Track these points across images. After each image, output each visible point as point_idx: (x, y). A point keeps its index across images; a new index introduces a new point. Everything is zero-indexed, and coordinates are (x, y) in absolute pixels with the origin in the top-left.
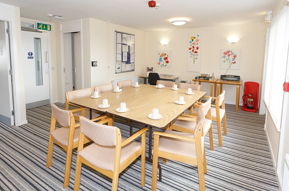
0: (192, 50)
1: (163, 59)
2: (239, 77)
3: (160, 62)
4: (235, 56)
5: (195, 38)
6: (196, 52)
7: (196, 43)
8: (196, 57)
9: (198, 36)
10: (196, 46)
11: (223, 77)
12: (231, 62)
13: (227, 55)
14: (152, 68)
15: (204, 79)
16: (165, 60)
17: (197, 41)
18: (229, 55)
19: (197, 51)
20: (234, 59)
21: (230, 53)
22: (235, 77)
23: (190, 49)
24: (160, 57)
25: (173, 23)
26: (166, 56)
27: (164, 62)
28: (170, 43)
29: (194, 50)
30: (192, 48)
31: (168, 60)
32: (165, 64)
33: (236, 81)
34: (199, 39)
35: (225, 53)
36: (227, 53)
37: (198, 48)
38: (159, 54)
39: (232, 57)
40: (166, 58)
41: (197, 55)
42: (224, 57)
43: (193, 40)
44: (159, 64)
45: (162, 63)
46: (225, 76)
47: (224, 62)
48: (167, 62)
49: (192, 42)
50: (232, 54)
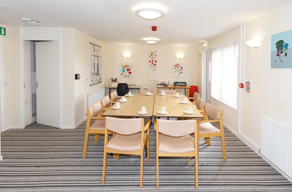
0: (151, 62)
1: (126, 70)
2: (186, 83)
3: (123, 73)
4: (182, 68)
5: (153, 53)
6: (155, 65)
7: (155, 57)
8: (155, 68)
9: (156, 52)
10: (154, 60)
11: (175, 83)
12: (180, 72)
13: (177, 67)
14: (116, 79)
15: (164, 86)
16: (128, 71)
17: (156, 55)
18: (178, 67)
19: (156, 63)
20: (181, 70)
21: (179, 66)
22: (184, 83)
23: (150, 62)
24: (123, 69)
25: (146, 42)
26: (129, 68)
27: (127, 73)
28: (131, 56)
29: (153, 63)
30: (152, 61)
31: (131, 71)
32: (128, 74)
33: (184, 86)
34: (157, 54)
35: (175, 66)
36: (177, 66)
37: (156, 62)
38: (122, 66)
39: (180, 68)
40: (128, 70)
41: (156, 67)
42: (175, 68)
43: (152, 55)
44: (122, 74)
45: (125, 74)
46: (177, 83)
47: (175, 72)
48: (130, 73)
49: (152, 56)
50: (180, 66)
